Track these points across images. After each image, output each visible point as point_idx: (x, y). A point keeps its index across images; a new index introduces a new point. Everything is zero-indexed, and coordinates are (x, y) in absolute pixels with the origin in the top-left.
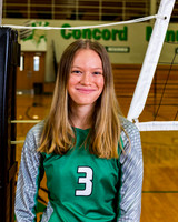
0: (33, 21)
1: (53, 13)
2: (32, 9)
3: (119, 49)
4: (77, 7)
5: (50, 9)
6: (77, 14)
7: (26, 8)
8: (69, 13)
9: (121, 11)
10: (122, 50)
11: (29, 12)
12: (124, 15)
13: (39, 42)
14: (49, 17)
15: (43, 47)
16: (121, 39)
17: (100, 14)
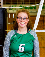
0: (12, 5)
1: (17, 3)
2: (12, 2)
3: (34, 12)
4: (23, 1)
5: (16, 2)
6: (23, 3)
7: (10, 2)
8: (21, 3)
9: (34, 2)
10: (35, 12)
11: (11, 3)
12: (35, 3)
13: (14, 10)
14: (16, 4)
15: (15, 11)
16: (35, 9)
17: (29, 3)
